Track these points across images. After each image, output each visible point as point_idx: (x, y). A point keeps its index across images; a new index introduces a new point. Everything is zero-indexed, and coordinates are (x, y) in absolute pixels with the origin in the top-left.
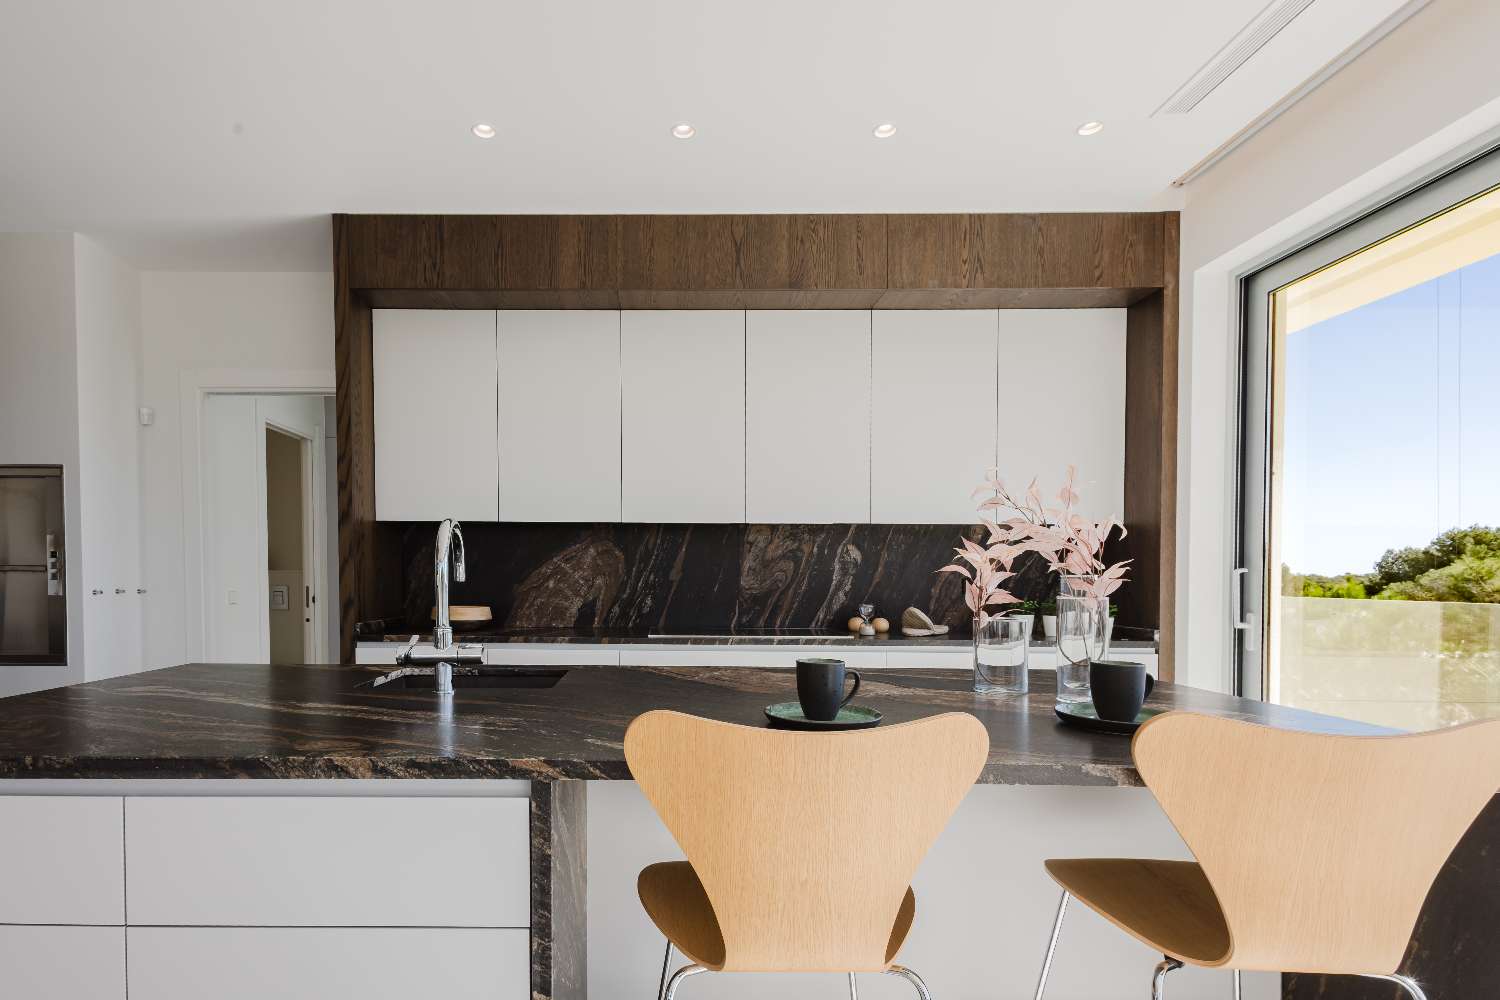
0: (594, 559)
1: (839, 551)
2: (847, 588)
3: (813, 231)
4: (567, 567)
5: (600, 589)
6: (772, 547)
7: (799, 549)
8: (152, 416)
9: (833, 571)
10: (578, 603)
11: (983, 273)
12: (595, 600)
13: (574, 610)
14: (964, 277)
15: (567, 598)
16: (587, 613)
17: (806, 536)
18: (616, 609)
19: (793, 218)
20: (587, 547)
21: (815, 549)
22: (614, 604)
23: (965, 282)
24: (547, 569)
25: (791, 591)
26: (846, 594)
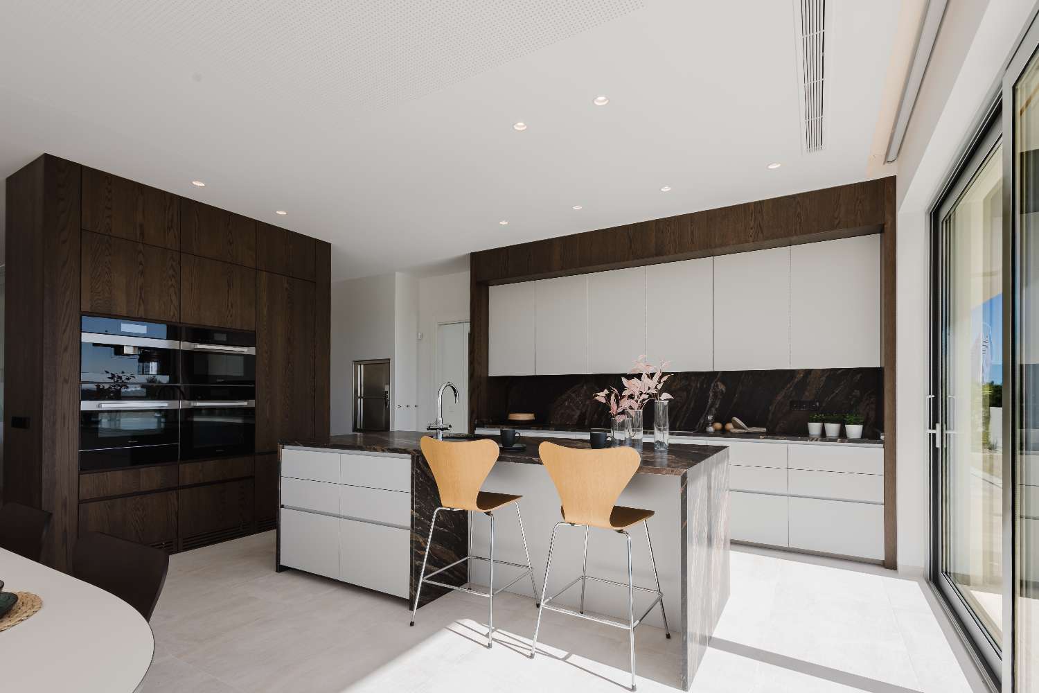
0: (585, 392)
1: (713, 385)
2: (717, 406)
3: (668, 225)
4: (573, 395)
5: (588, 405)
6: (675, 384)
7: (689, 385)
8: (422, 336)
9: (708, 397)
10: (578, 413)
11: (762, 232)
12: (585, 412)
13: (576, 417)
14: (751, 236)
15: (573, 410)
16: (582, 417)
17: (693, 378)
18: (596, 416)
19: (657, 221)
20: (583, 386)
21: (699, 385)
22: (595, 413)
23: (751, 239)
24: (564, 397)
25: (685, 407)
26: (716, 409)
